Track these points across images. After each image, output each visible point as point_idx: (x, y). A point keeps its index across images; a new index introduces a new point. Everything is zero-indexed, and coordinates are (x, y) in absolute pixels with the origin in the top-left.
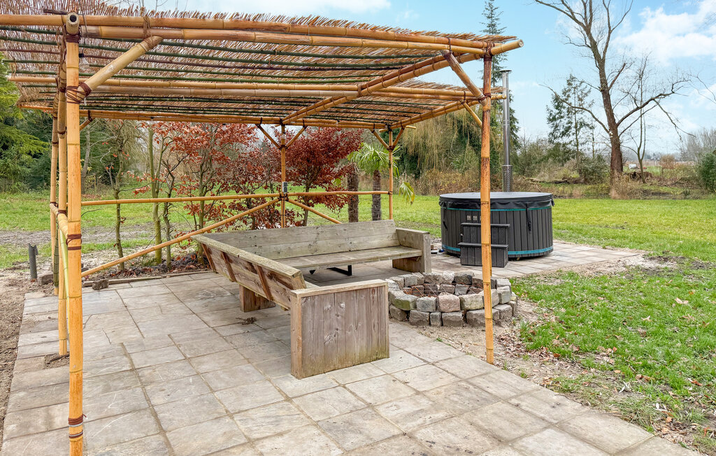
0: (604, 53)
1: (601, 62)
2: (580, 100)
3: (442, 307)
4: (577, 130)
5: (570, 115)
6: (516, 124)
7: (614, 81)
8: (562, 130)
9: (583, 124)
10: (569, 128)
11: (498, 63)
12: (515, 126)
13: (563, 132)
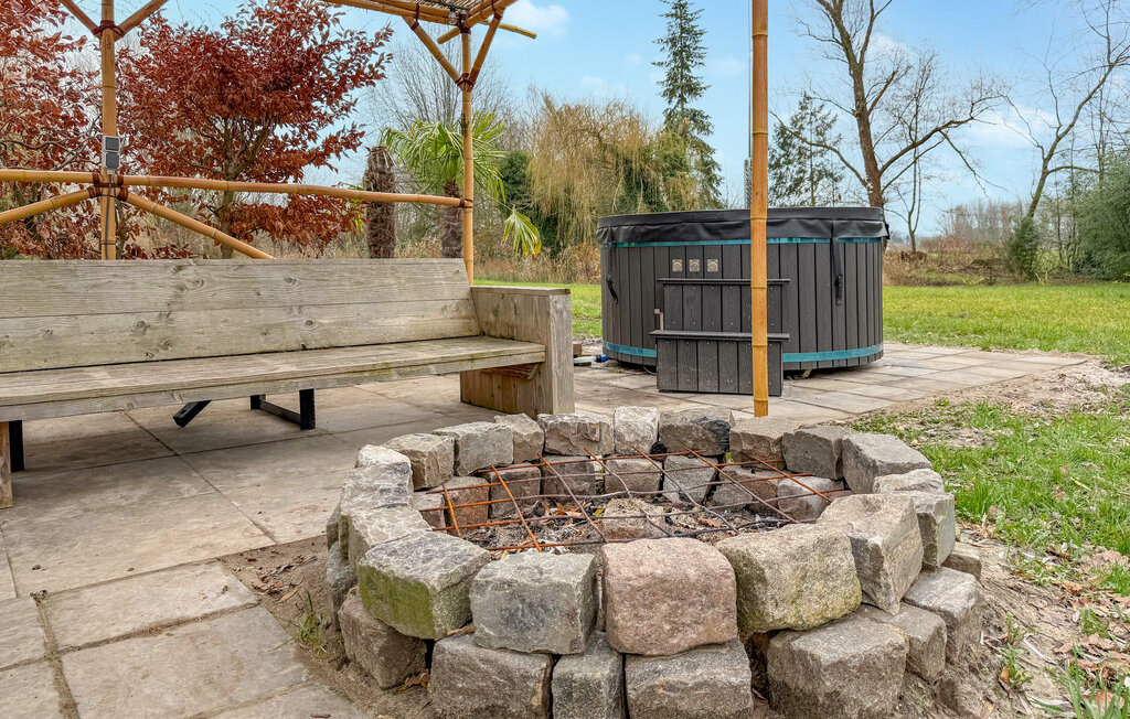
0: (862, 53)
1: (857, 70)
2: (819, 134)
3: (628, 624)
4: (814, 183)
5: (802, 159)
6: (716, 172)
7: (877, 100)
8: (789, 184)
9: (824, 173)
10: (801, 180)
11: (689, 71)
12: (714, 175)
13: (790, 186)
